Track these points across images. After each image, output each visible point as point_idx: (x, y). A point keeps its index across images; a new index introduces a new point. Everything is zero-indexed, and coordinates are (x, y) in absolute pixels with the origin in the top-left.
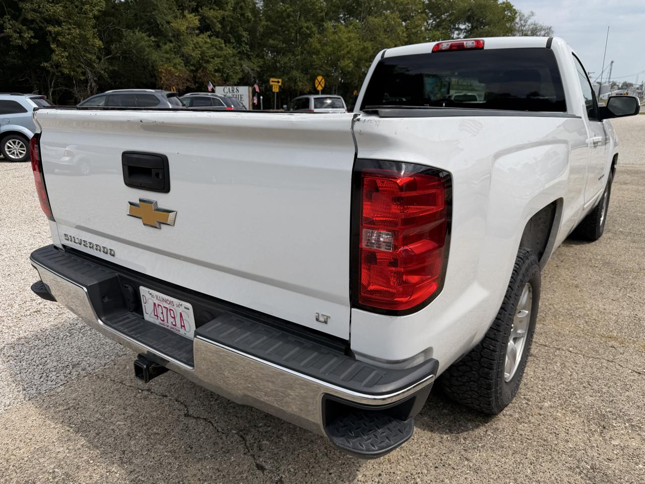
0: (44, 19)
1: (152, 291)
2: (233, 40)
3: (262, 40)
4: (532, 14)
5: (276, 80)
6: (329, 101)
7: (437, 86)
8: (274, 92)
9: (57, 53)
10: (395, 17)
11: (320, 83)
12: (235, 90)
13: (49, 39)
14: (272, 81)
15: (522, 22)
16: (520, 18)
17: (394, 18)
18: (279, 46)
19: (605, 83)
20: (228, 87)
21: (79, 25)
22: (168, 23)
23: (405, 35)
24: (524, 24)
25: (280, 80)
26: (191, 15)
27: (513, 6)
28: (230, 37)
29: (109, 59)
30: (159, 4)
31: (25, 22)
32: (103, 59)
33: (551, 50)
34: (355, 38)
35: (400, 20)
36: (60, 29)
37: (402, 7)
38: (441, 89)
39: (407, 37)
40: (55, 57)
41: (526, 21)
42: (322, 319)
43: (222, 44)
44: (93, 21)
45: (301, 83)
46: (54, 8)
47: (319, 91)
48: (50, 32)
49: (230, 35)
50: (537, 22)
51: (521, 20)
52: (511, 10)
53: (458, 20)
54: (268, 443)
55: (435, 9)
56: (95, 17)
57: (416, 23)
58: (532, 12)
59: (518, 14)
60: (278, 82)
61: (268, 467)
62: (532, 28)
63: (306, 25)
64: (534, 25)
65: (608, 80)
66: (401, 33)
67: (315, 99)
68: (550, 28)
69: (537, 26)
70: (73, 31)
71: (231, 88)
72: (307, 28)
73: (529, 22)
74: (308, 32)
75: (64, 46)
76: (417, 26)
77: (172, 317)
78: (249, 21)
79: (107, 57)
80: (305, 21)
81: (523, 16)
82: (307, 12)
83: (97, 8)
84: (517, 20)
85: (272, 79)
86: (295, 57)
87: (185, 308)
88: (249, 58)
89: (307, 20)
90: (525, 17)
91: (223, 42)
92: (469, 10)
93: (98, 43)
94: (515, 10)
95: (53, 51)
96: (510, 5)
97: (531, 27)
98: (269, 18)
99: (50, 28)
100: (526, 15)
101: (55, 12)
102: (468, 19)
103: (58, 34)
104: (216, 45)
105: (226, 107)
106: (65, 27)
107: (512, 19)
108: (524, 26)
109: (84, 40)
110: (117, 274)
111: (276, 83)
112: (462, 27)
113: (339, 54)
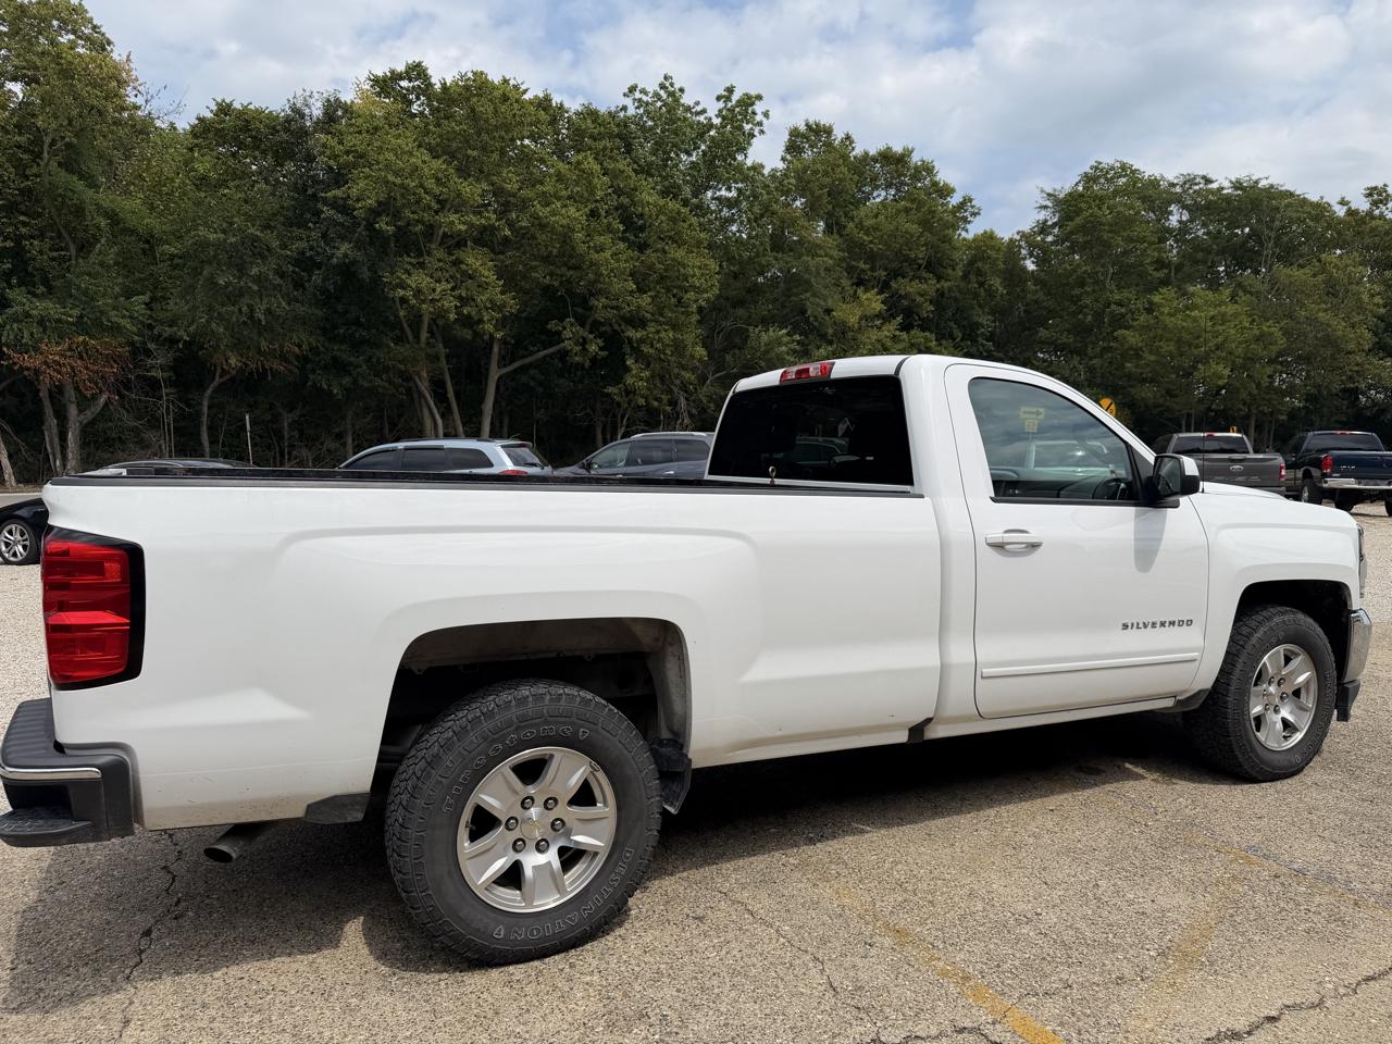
0: (623, 318)
2: (958, 334)
9: (634, 372)
13: (627, 349)
14: (1025, 413)
18: (1060, 341)
21: (675, 327)
22: (828, 311)
26: (868, 295)
28: (951, 328)
29: (719, 378)
30: (813, 280)
31: (595, 327)
32: (711, 378)
36: (645, 333)
40: (629, 380)
43: (931, 341)
44: (696, 318)
46: (639, 300)
48: (630, 339)
49: (952, 324)
56: (700, 310)
60: (1038, 413)
70: (663, 334)
75: (647, 362)
79: (718, 375)
83: (705, 296)
85: (1025, 409)
91: (933, 337)
93: (700, 351)
95: (628, 370)
99: (631, 333)
101: (639, 307)
103: (642, 341)
104: (919, 345)
106: (652, 328)
109: (679, 347)
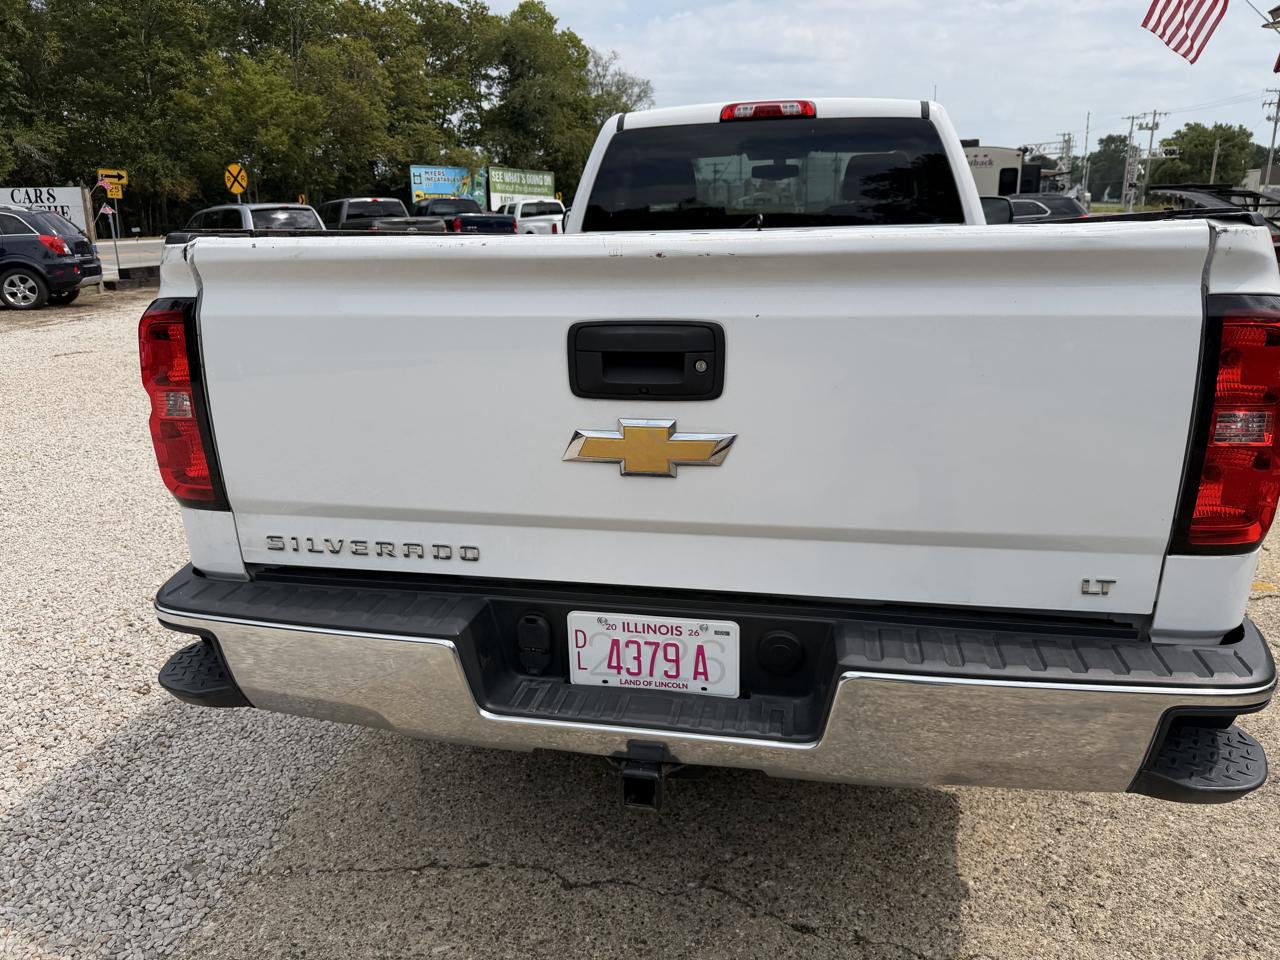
1: (612, 617)
3: (53, 81)
4: (615, 56)
5: (115, 173)
6: (282, 216)
7: (464, 184)
8: (113, 199)
10: (364, 47)
11: (236, 180)
12: (45, 196)
14: (102, 176)
15: (599, 69)
16: (595, 62)
17: (362, 50)
19: (735, 180)
20: (23, 190)
23: (388, 83)
24: (601, 73)
25: (123, 173)
27: (581, 40)
33: (931, 122)
34: (283, 87)
35: (373, 54)
37: (376, 29)
38: (473, 189)
39: (393, 89)
41: (605, 69)
42: (1094, 588)
45: (169, 180)
47: (236, 195)
50: (623, 71)
51: (596, 65)
52: (579, 48)
53: (485, 60)
54: (771, 883)
55: (440, 37)
57: (408, 61)
58: (613, 52)
59: (590, 55)
60: (120, 177)
61: (815, 923)
62: (618, 81)
63: (166, 54)
64: (620, 75)
65: (738, 176)
66: (380, 80)
67: (252, 211)
68: (648, 82)
69: (626, 78)
71: (31, 191)
72: (171, 62)
73: (612, 69)
74: (173, 70)
76: (408, 69)
77: (670, 661)
78: (19, 39)
80: (165, 48)
81: (601, 58)
82: (166, 27)
84: (590, 66)
85: (101, 172)
86: (149, 122)
87: (716, 633)
88: (28, 121)
89: (167, 45)
90: (604, 61)
92: (504, 43)
94: (584, 47)
96: (576, 38)
97: (616, 79)
98: (67, 33)
100: (605, 58)
102: (505, 60)
105: (38, 234)
107: (582, 64)
108: (604, 76)
110: (487, 598)
111: (116, 180)
112: (494, 73)
113: (254, 116)
